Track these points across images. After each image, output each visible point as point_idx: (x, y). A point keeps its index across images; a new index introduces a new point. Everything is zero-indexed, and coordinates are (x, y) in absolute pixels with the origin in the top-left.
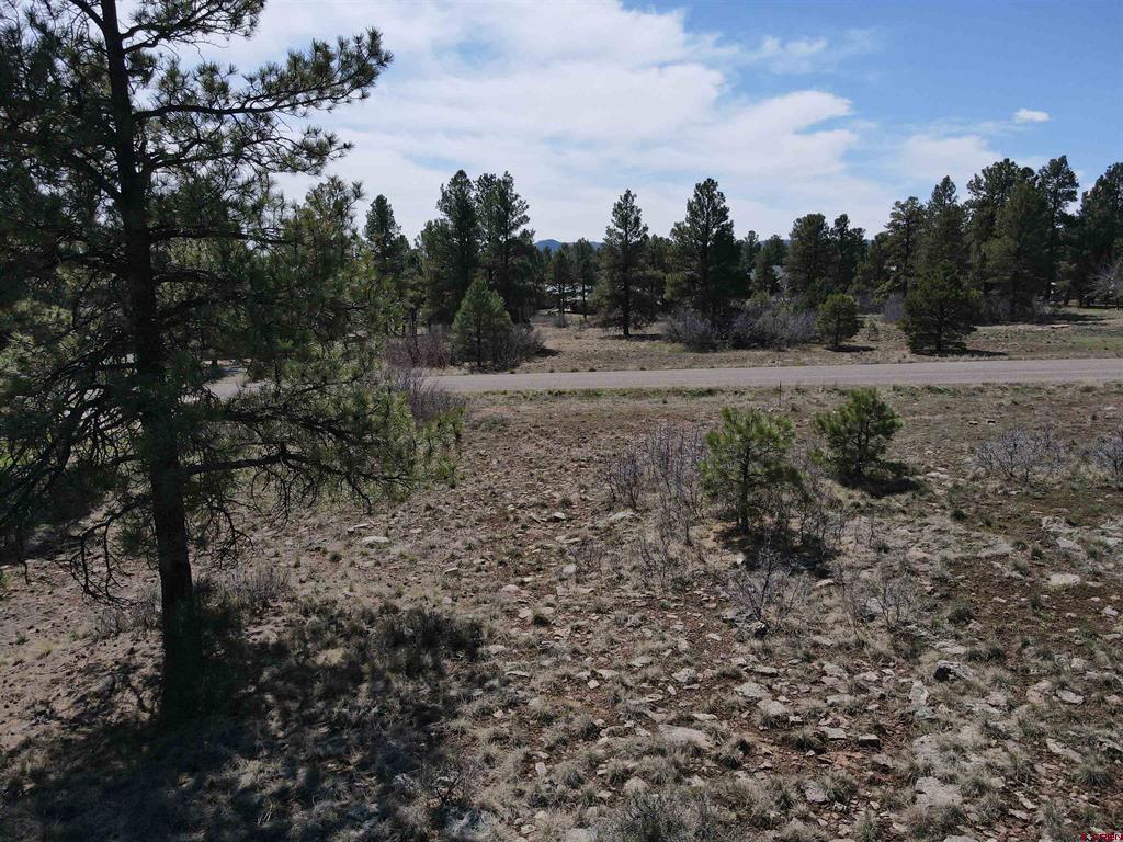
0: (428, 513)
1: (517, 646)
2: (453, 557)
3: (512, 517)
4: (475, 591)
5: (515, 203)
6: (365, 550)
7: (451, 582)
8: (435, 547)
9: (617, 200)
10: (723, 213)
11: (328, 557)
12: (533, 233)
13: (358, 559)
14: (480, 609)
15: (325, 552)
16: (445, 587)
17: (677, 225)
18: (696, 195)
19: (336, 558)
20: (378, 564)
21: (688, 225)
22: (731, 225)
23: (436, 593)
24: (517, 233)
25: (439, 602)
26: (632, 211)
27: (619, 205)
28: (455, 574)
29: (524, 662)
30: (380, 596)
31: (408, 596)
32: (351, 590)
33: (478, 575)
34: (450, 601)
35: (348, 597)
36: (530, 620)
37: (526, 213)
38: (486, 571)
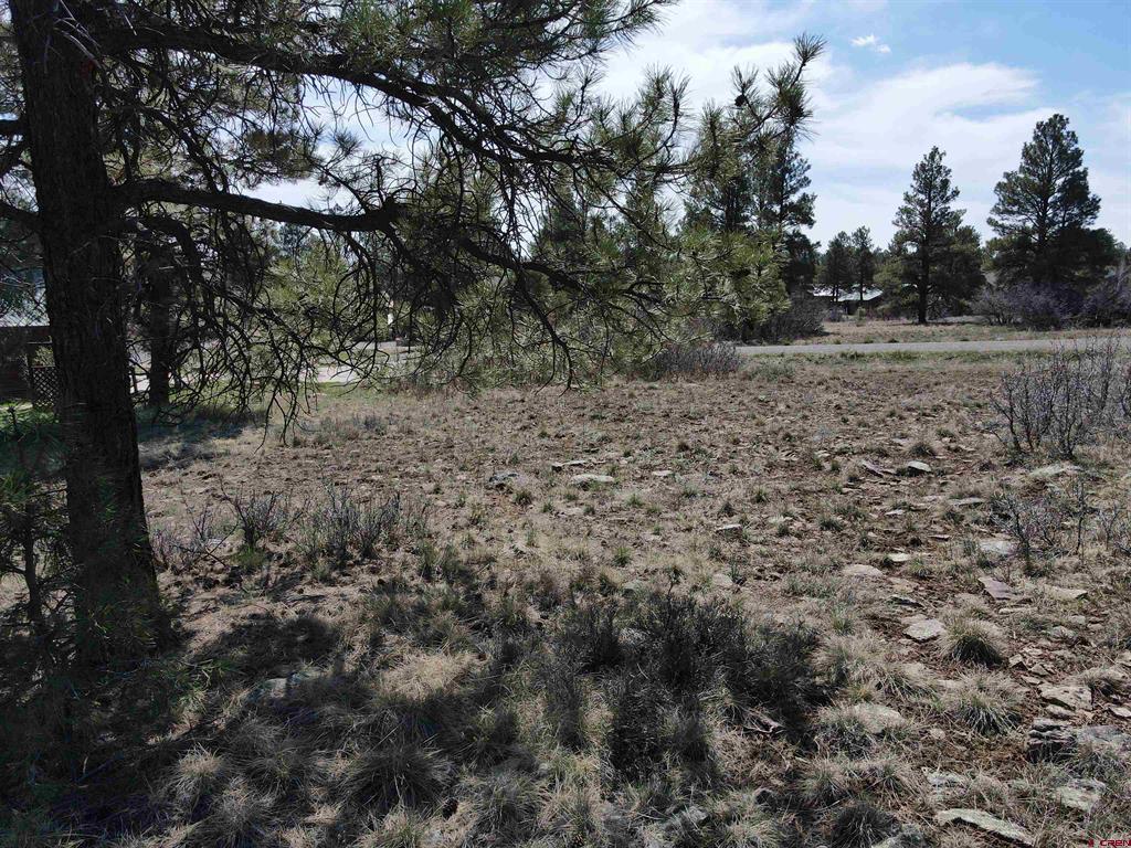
0: (682, 454)
1: (938, 717)
2: (728, 510)
3: (827, 466)
4: (784, 569)
5: (795, 162)
6: (573, 491)
7: (729, 549)
8: (694, 495)
9: (920, 160)
10: (1076, 157)
11: (512, 498)
12: (814, 197)
13: (559, 504)
14: (801, 606)
15: (510, 492)
16: (716, 555)
17: (1007, 175)
18: (1036, 137)
19: (525, 499)
20: (591, 511)
21: (1022, 176)
22: (1085, 172)
23: (697, 564)
24: (794, 198)
25: (706, 581)
26: (939, 172)
27: (923, 165)
28: (736, 534)
29: (985, 779)
30: (582, 557)
31: (638, 563)
32: (531, 544)
33: (784, 541)
34: (728, 582)
35: (519, 554)
36: (946, 645)
37: (807, 174)
38: (799, 536)
